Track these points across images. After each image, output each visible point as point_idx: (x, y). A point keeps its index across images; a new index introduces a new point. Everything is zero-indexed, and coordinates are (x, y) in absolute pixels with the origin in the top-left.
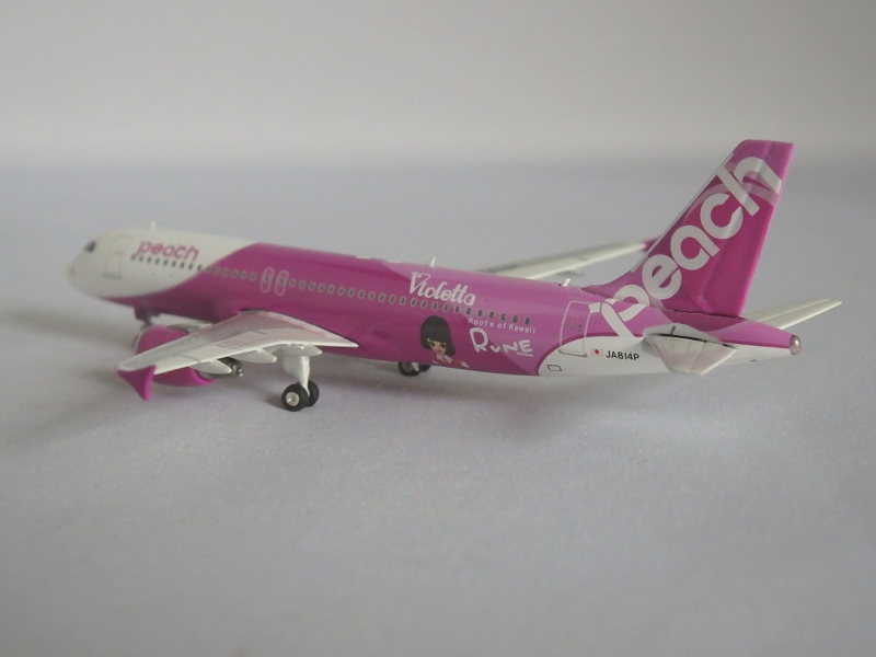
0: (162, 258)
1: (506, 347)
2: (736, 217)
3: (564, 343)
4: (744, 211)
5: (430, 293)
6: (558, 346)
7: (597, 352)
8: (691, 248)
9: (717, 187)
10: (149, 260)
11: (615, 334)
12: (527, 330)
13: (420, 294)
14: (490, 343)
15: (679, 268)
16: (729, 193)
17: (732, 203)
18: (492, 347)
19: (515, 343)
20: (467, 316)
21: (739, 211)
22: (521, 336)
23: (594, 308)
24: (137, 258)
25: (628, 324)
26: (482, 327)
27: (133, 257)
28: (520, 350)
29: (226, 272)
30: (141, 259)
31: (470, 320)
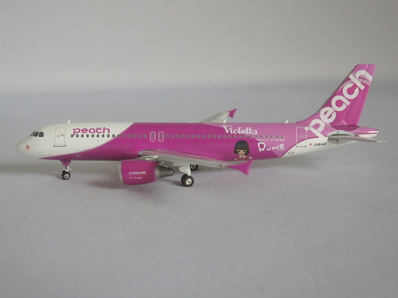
0: (90, 135)
1: (273, 148)
2: (357, 91)
3: (298, 143)
4: (359, 88)
5: (236, 132)
6: (296, 144)
7: (311, 144)
8: (339, 103)
9: (348, 81)
10: (82, 136)
11: (317, 137)
12: (283, 140)
13: (231, 133)
14: (267, 147)
15: (335, 111)
16: (354, 83)
17: (355, 86)
18: (267, 149)
19: (278, 146)
20: (255, 138)
21: (358, 88)
22: (280, 143)
23: (307, 129)
24: (75, 136)
25: (322, 133)
26: (264, 142)
27: (72, 136)
28: (279, 148)
29: (129, 136)
30: (77, 136)
31: (258, 140)
